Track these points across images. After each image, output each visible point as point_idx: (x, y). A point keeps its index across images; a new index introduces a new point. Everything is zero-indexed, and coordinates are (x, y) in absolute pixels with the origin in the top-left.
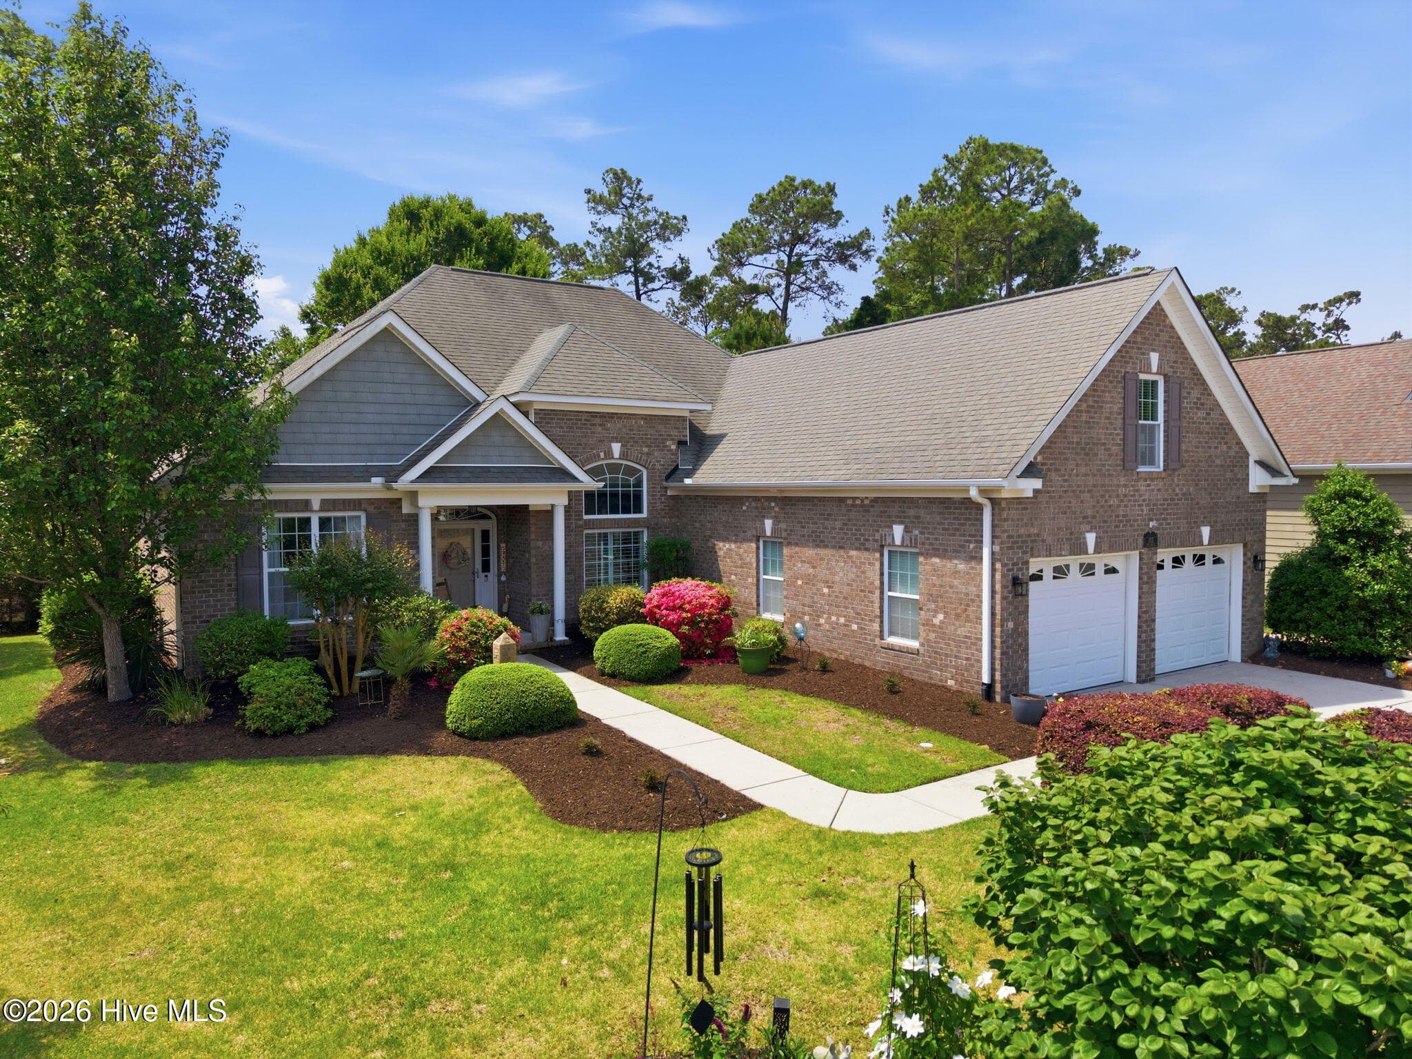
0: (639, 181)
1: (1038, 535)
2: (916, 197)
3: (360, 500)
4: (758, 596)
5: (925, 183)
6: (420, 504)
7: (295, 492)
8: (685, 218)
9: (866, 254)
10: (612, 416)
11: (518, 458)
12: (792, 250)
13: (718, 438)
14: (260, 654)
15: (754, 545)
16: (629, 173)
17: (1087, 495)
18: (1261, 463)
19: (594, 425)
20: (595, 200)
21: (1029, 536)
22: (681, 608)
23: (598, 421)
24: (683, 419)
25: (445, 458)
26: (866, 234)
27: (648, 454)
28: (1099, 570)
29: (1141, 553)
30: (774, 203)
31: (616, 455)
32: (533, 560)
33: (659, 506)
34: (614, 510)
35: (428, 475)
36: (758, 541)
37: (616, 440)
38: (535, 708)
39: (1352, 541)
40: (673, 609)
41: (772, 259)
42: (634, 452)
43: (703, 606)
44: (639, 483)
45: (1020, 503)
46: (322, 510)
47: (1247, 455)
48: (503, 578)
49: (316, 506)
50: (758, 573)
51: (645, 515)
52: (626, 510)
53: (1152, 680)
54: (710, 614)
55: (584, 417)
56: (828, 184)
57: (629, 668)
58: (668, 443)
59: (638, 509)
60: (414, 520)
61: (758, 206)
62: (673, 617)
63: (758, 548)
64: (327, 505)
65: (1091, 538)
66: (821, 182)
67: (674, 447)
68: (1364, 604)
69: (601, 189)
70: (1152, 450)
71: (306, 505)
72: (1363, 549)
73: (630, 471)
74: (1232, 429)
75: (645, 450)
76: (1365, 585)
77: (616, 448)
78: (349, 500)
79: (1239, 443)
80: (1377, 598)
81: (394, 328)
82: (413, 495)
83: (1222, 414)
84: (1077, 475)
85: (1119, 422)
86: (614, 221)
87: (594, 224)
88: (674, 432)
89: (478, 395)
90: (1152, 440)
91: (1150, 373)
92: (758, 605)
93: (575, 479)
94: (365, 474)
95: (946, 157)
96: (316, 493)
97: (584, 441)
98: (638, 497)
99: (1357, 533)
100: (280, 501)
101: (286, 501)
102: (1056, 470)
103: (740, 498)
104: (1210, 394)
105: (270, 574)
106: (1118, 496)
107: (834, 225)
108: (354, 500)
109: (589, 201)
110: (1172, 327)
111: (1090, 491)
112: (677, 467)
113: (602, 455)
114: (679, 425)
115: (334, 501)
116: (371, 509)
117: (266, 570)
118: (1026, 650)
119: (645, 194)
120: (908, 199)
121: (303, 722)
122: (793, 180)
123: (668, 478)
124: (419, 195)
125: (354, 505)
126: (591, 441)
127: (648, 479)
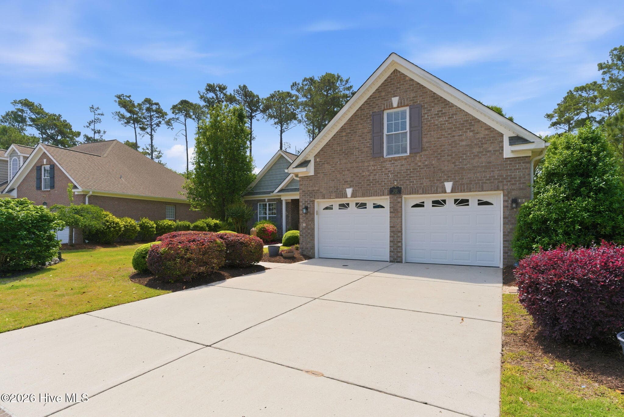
1: (318, 190)
6: (282, 199)
17: (347, 172)
18: (519, 138)
21: (313, 191)
25: (284, 187)
28: (370, 206)
29: (390, 198)
35: (280, 191)
45: (308, 178)
46: (268, 202)
47: (502, 135)
49: (266, 201)
53: (401, 262)
64: (269, 200)
65: (349, 191)
70: (402, 146)
71: (264, 200)
74: (479, 121)
79: (489, 128)
83: (467, 114)
84: (340, 164)
85: (369, 136)
90: (402, 140)
91: (393, 108)
96: (266, 198)
101: (261, 200)
102: (327, 163)
104: (452, 106)
106: (369, 171)
110: (412, 80)
111: (348, 170)
117: (259, 216)
118: (313, 235)
125: (274, 200)
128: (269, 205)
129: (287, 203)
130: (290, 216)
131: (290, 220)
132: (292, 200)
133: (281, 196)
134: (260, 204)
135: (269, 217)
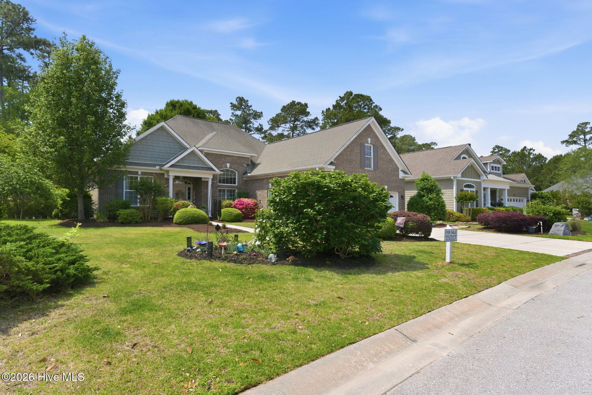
0: (247, 101)
2: (331, 108)
3: (152, 173)
5: (334, 104)
6: (170, 174)
7: (135, 169)
8: (262, 113)
9: (317, 125)
10: (227, 156)
12: (294, 123)
13: (259, 164)
14: (122, 208)
16: (244, 98)
18: (403, 171)
19: (222, 158)
20: (233, 106)
22: (243, 204)
24: (249, 158)
25: (177, 162)
26: (316, 119)
27: (238, 168)
30: (289, 108)
31: (228, 167)
32: (203, 195)
33: (241, 182)
34: (227, 183)
35: (172, 166)
37: (228, 163)
38: (197, 218)
39: (425, 191)
40: (241, 205)
41: (288, 125)
42: (234, 167)
43: (249, 204)
44: (235, 175)
46: (141, 175)
47: (398, 169)
48: (194, 201)
49: (140, 173)
51: (236, 185)
52: (231, 183)
54: (251, 207)
55: (219, 156)
56: (305, 103)
57: (228, 218)
58: (244, 165)
59: (235, 184)
60: (168, 180)
61: (284, 109)
62: (241, 207)
64: (143, 173)
66: (303, 103)
67: (246, 166)
68: (427, 207)
69: (235, 103)
70: (370, 164)
71: (137, 173)
72: (428, 193)
73: (232, 172)
74: (393, 161)
75: (237, 166)
76: (428, 202)
77: (228, 165)
78: (149, 173)
79: (396, 165)
80: (431, 205)
81: (164, 126)
82: (168, 172)
83: (390, 156)
85: (359, 155)
86: (239, 113)
87: (233, 113)
88: (246, 162)
89: (188, 146)
90: (370, 161)
91: (368, 144)
93: (215, 171)
94: (154, 165)
95: (340, 97)
96: (140, 170)
98: (235, 179)
99: (426, 189)
101: (131, 171)
103: (263, 179)
104: (387, 151)
105: (125, 191)
107: (307, 116)
108: (151, 173)
109: (231, 106)
110: (375, 132)
112: (246, 172)
113: (224, 167)
114: (247, 160)
115: (145, 172)
116: (155, 175)
117: (124, 190)
119: (249, 105)
120: (329, 109)
121: (134, 220)
122: (294, 102)
123: (243, 175)
124: (176, 99)
126: (221, 162)
127: (238, 175)
128: (142, 179)
134: (128, 177)
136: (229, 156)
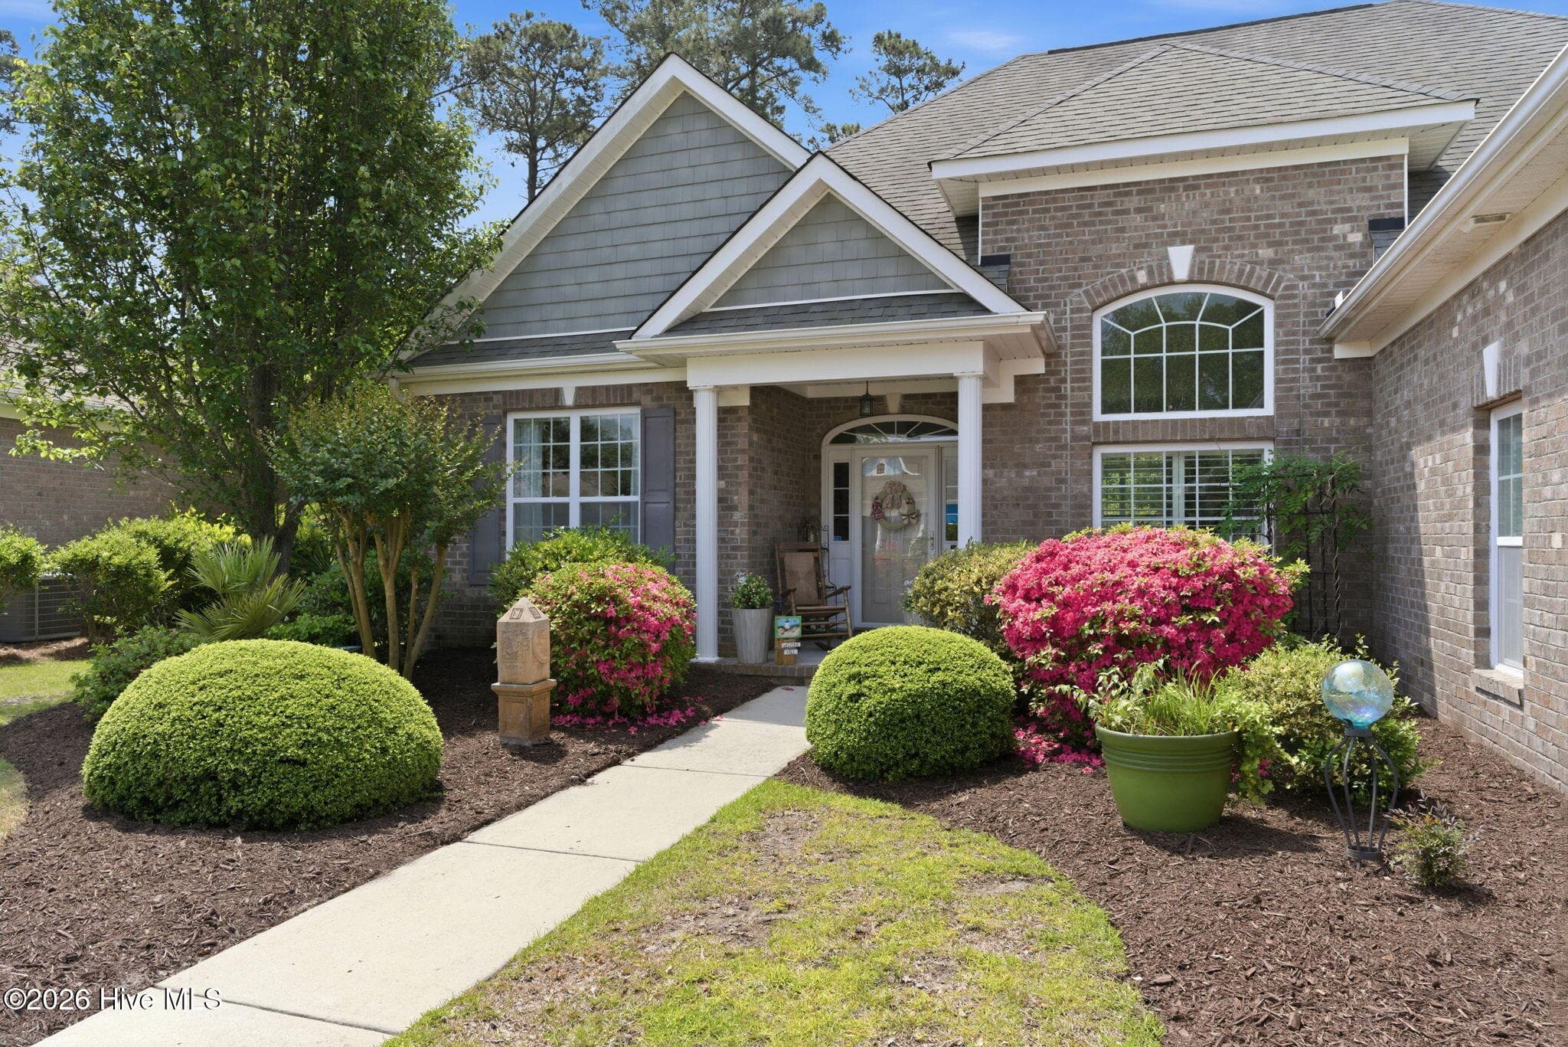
3: (630, 388)
4: (1481, 605)
6: (690, 385)
10: (1170, 185)
11: (873, 280)
15: (1467, 437)
19: (1126, 212)
23: (1134, 202)
24: (1390, 163)
27: (1273, 263)
31: (1183, 274)
33: (1306, 386)
36: (1482, 424)
37: (1181, 238)
42: (1232, 263)
44: (1252, 333)
46: (577, 406)
49: (569, 399)
50: (1481, 529)
51: (1269, 409)
52: (1214, 400)
54: (1120, 617)
55: (1100, 197)
58: (1337, 229)
63: (1482, 449)
64: (589, 397)
67: (1356, 238)
71: (554, 398)
73: (1225, 308)
75: (1266, 253)
77: (1181, 259)
78: (615, 389)
81: (686, 87)
89: (795, 159)
92: (1483, 632)
93: (977, 308)
97: (1096, 250)
100: (524, 391)
101: (531, 393)
105: (516, 505)
108: (622, 387)
113: (1142, 277)
114: (1377, 179)
115: (594, 390)
116: (647, 401)
117: (511, 501)
125: (622, 396)
126: (1115, 249)
127: (1278, 325)
128: (588, 430)
129: (725, 416)
130: (742, 498)
131: (741, 534)
132: (757, 391)
133: (681, 363)
134: (518, 424)
135: (583, 505)
136: (1191, 184)
